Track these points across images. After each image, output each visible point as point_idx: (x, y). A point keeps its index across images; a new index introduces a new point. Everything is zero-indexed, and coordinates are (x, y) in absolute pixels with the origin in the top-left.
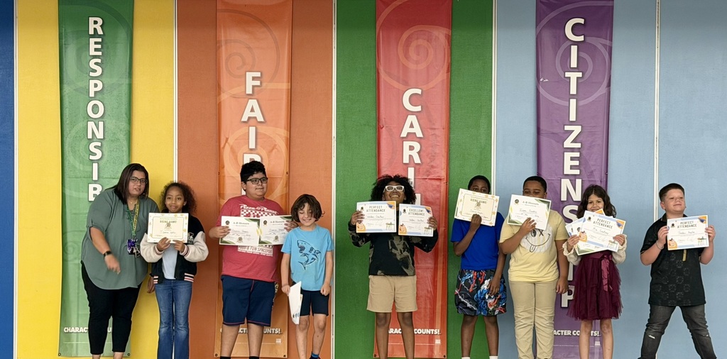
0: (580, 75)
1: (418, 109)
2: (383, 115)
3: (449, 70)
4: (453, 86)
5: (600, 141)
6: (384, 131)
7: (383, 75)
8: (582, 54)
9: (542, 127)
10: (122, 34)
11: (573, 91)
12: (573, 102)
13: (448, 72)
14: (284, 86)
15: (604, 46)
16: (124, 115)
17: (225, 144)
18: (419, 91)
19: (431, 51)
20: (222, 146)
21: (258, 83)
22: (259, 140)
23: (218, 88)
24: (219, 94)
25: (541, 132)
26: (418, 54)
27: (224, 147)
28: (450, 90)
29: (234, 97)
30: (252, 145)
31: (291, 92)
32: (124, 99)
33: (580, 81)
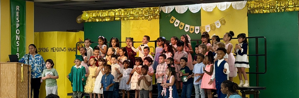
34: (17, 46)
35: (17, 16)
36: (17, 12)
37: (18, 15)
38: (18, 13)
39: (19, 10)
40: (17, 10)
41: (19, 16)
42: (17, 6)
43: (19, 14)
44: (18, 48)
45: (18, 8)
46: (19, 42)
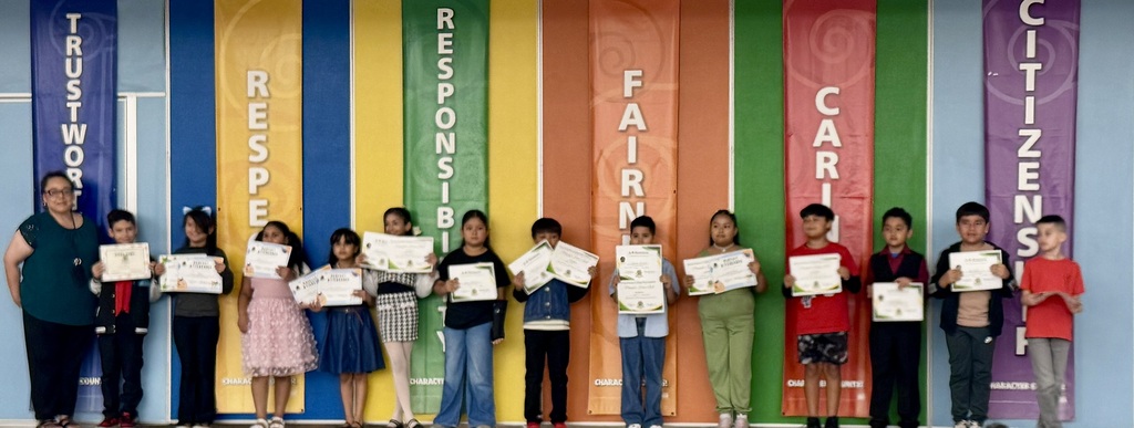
0: (1039, 66)
1: (835, 111)
2: (791, 121)
3: (874, 63)
4: (879, 84)
5: (1065, 147)
6: (793, 140)
7: (791, 72)
8: (1041, 41)
9: (992, 132)
10: (477, 29)
11: (1030, 86)
12: (1030, 101)
13: (872, 66)
14: (671, 87)
15: (1070, 30)
16: (479, 126)
17: (599, 158)
18: (835, 90)
19: (851, 41)
20: (595, 160)
21: (638, 83)
22: (640, 153)
23: (591, 91)
24: (592, 97)
25: (990, 138)
26: (835, 45)
27: (598, 162)
28: (875, 88)
29: (611, 101)
30: (632, 159)
31: (678, 93)
32: (480, 106)
33: (1039, 74)
34: (441, 176)
35: (441, 50)
36: (441, 36)
37: (446, 47)
38: (446, 39)
39: (451, 26)
40: (440, 26)
41: (450, 51)
42: (441, 11)
43: (450, 43)
44: (445, 185)
45: (448, 19)
46: (450, 160)
